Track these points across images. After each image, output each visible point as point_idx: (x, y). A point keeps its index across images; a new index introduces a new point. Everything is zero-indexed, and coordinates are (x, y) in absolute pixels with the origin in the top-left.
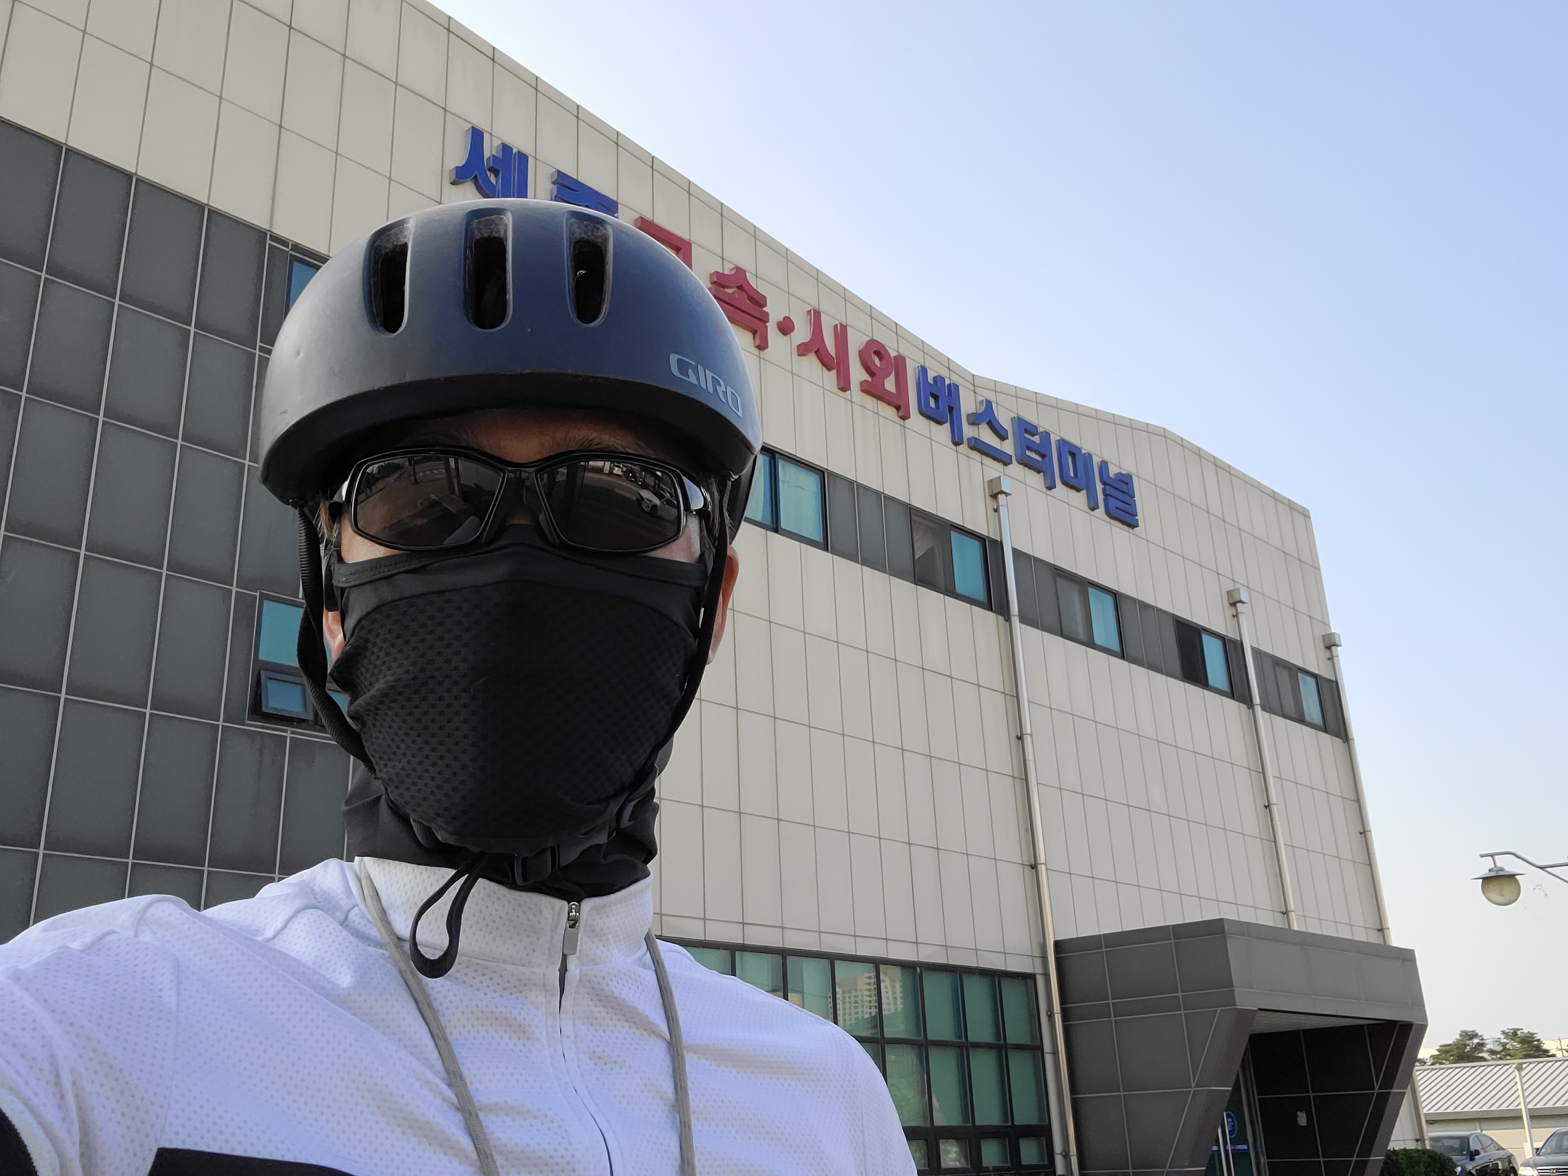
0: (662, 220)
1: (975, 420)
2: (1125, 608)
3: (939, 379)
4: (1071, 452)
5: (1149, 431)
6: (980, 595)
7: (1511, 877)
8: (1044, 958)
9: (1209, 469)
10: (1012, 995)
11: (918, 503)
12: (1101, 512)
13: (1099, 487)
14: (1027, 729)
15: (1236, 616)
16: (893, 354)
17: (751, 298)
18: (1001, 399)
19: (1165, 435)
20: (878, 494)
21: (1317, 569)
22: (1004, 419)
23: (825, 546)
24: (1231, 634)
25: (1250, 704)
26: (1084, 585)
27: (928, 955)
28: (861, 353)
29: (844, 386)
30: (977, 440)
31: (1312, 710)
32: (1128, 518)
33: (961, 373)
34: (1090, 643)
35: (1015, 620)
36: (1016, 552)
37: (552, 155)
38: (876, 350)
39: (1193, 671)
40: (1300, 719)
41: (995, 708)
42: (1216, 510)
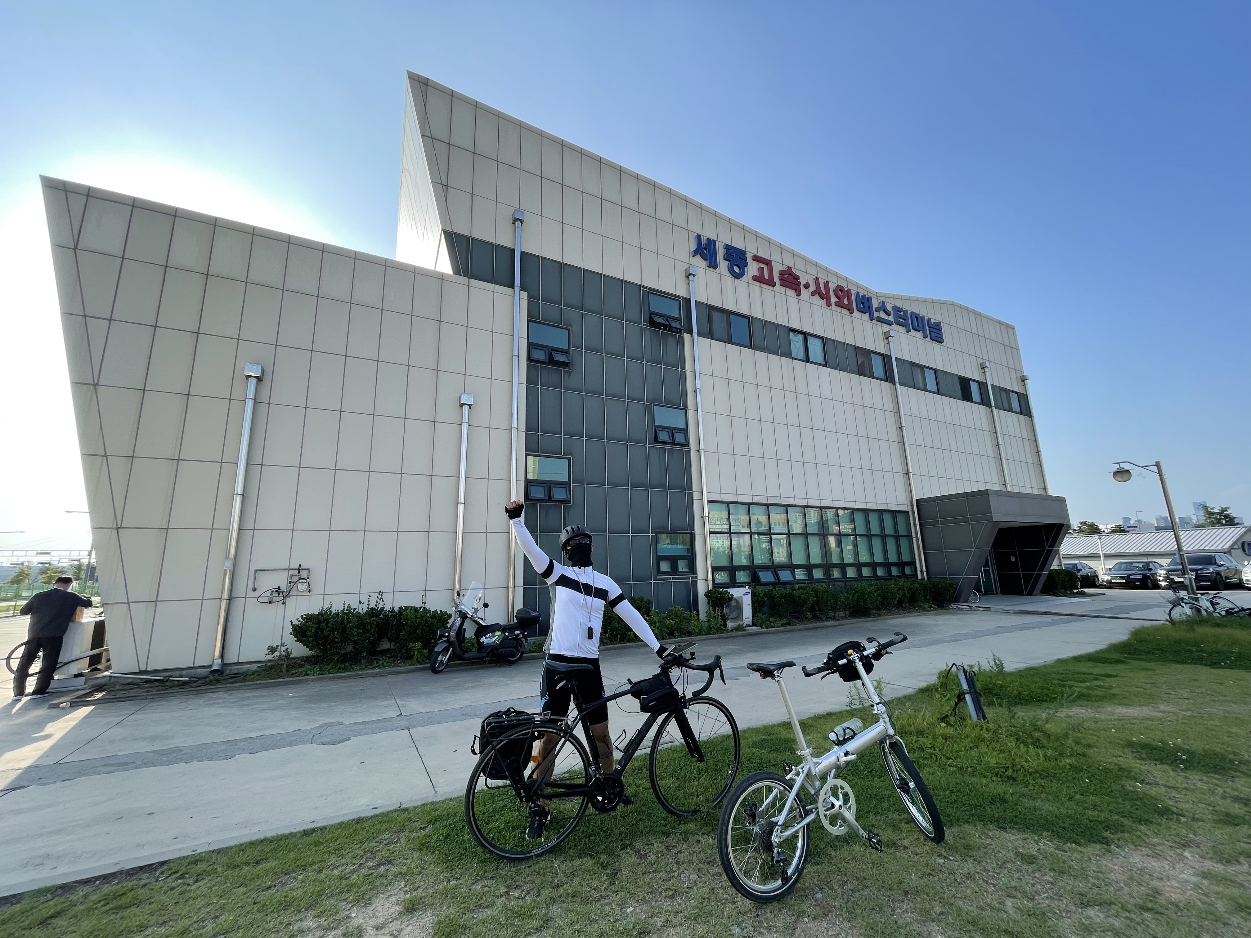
0: (761, 254)
1: (878, 310)
2: (940, 375)
3: (863, 296)
4: (916, 317)
5: (946, 303)
6: (883, 376)
7: (1128, 472)
8: (912, 505)
9: (972, 315)
10: (900, 519)
11: (858, 345)
12: (928, 339)
13: (928, 328)
14: (904, 424)
15: (984, 372)
16: (846, 289)
17: (794, 278)
18: (888, 300)
19: (953, 304)
20: (844, 343)
21: (1018, 350)
22: (889, 308)
23: (825, 366)
24: (983, 380)
25: (990, 406)
26: (922, 368)
27: (869, 506)
28: (834, 291)
29: (829, 305)
30: (879, 317)
31: (1016, 406)
32: (939, 339)
33: (872, 292)
34: (926, 390)
35: (898, 385)
36: (896, 359)
37: (723, 238)
38: (840, 289)
39: (966, 396)
40: (1011, 410)
41: (891, 418)
42: (975, 331)
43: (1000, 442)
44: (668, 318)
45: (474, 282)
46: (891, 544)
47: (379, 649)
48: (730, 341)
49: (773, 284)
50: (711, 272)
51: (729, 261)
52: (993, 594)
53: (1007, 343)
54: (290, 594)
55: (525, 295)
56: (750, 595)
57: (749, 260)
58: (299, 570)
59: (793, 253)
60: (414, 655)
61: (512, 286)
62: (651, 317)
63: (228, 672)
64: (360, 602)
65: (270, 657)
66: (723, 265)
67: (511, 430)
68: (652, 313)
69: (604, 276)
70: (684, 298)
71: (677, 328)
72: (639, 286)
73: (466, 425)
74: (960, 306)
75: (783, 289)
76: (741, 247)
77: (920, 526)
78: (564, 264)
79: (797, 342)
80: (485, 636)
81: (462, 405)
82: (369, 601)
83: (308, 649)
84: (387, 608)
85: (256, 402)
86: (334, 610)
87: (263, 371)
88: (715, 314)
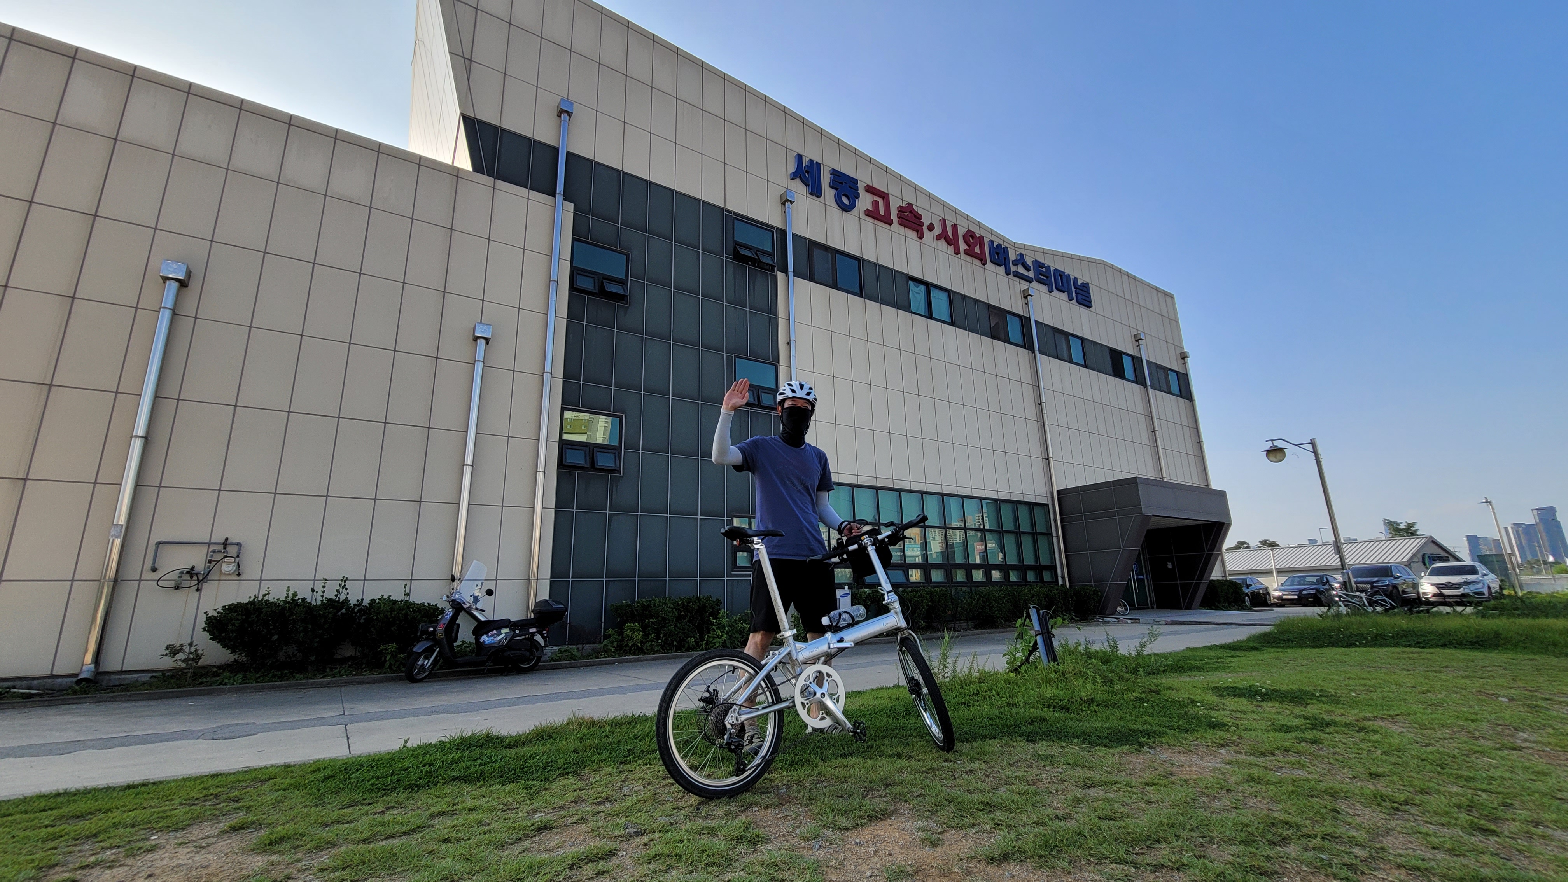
0: (875, 185)
1: (1015, 263)
2: (1086, 344)
3: (999, 245)
4: (1060, 274)
5: (1096, 262)
6: (1020, 342)
7: (1281, 450)
8: (1052, 497)
9: (1125, 278)
10: (1037, 511)
11: (991, 303)
12: (1074, 301)
13: (1074, 290)
14: (1044, 400)
15: (1139, 346)
16: (978, 236)
17: (915, 216)
18: (1027, 252)
19: (1104, 263)
20: (974, 299)
21: (1177, 322)
22: (1029, 262)
23: (951, 324)
24: (1136, 354)
25: (1145, 386)
26: (1067, 335)
27: (1001, 496)
28: (964, 236)
29: (957, 252)
30: (1017, 272)
31: (1175, 388)
32: (1087, 303)
33: (1009, 242)
34: (1071, 361)
35: (1037, 352)
36: (1036, 321)
37: (830, 162)
38: (970, 234)
39: (1118, 372)
40: (1170, 393)
41: (1029, 391)
42: (1128, 297)
43: (1157, 428)
44: (757, 251)
45: (501, 184)
46: (1027, 542)
47: (336, 656)
48: (835, 286)
49: (890, 223)
50: (812, 200)
51: (836, 189)
52: (1148, 608)
53: (1165, 314)
54: (209, 578)
55: (570, 206)
56: (849, 597)
57: (861, 190)
58: (225, 544)
59: (915, 187)
60: (385, 661)
61: (553, 194)
62: (735, 249)
63: (105, 682)
64: (313, 590)
65: (169, 663)
66: (828, 193)
67: (543, 376)
68: (737, 244)
69: (677, 192)
70: (778, 229)
71: (768, 264)
72: (722, 209)
73: (481, 364)
74: (1112, 267)
75: (902, 229)
76: (852, 174)
77: (1062, 522)
78: (625, 173)
79: (917, 294)
80: (487, 633)
81: (476, 339)
82: (324, 587)
83: (229, 651)
85: (175, 314)
86: (271, 598)
87: (189, 274)
88: (817, 252)
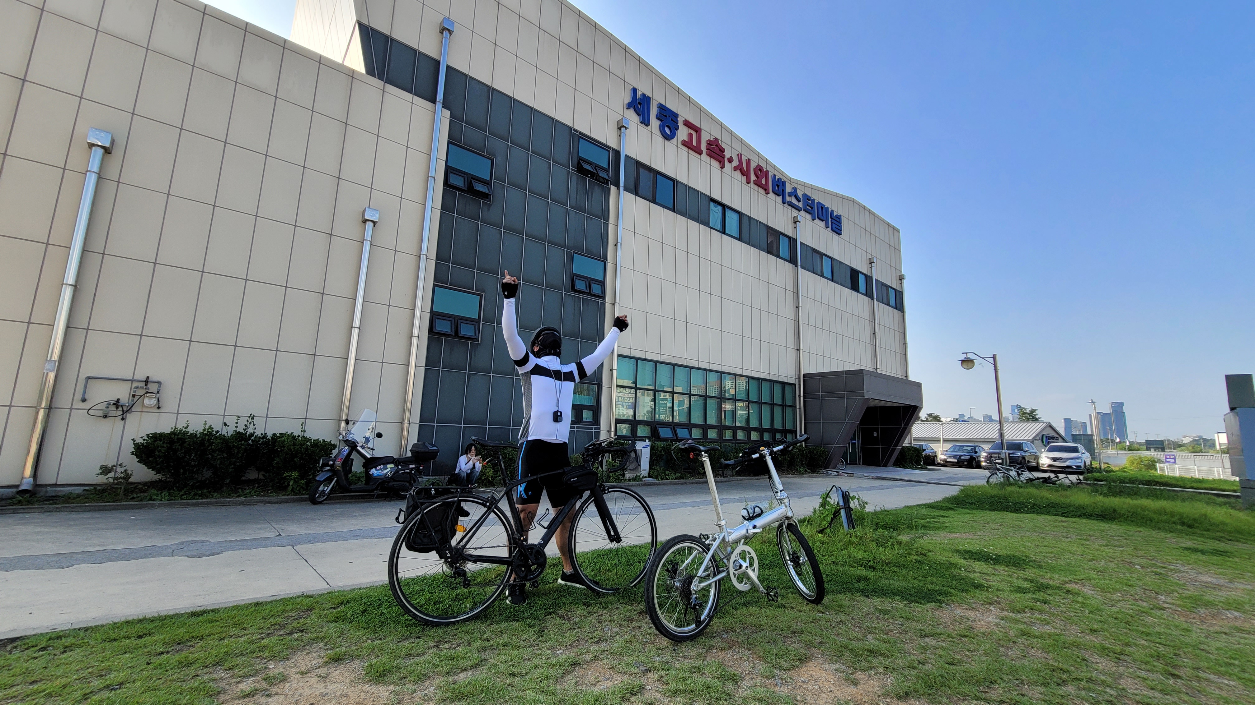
0: (691, 121)
1: (790, 195)
2: (835, 264)
3: (779, 179)
4: (822, 207)
5: (848, 199)
6: (788, 258)
7: (972, 361)
8: (799, 379)
9: (867, 213)
10: (788, 389)
11: (770, 225)
12: (829, 229)
13: (830, 220)
14: (800, 305)
15: (871, 267)
16: (765, 170)
18: (800, 187)
19: (853, 201)
20: (757, 221)
21: (900, 251)
22: (800, 195)
23: (739, 239)
24: (869, 274)
25: (872, 298)
26: (822, 255)
27: (764, 376)
28: (754, 169)
29: (748, 182)
30: (791, 202)
31: (892, 302)
32: (838, 231)
33: (787, 177)
34: (822, 276)
35: (799, 267)
36: (801, 243)
37: (658, 97)
38: (759, 169)
39: (855, 287)
40: (888, 305)
41: (790, 296)
42: (868, 229)
43: (877, 331)
44: (597, 166)
45: (390, 88)
46: (778, 411)
47: (243, 478)
48: (654, 201)
49: (700, 153)
50: (642, 127)
51: (661, 121)
52: (856, 464)
53: (892, 244)
54: (133, 409)
55: (447, 113)
56: (649, 448)
57: (680, 124)
58: (147, 381)
59: (722, 125)
60: (289, 485)
61: (433, 100)
62: (579, 163)
63: (42, 494)
64: (225, 424)
65: (102, 479)
66: (655, 123)
67: (420, 257)
68: (580, 159)
69: (535, 110)
70: (614, 149)
71: (604, 178)
72: (570, 128)
73: (369, 243)
74: (859, 204)
75: (708, 158)
76: (674, 110)
77: (804, 398)
78: (493, 89)
79: (716, 212)
80: (375, 467)
81: (365, 221)
82: (237, 423)
83: (154, 472)
84: (259, 433)
85: (100, 177)
86: (190, 430)
87: (113, 142)
88: (642, 171)
